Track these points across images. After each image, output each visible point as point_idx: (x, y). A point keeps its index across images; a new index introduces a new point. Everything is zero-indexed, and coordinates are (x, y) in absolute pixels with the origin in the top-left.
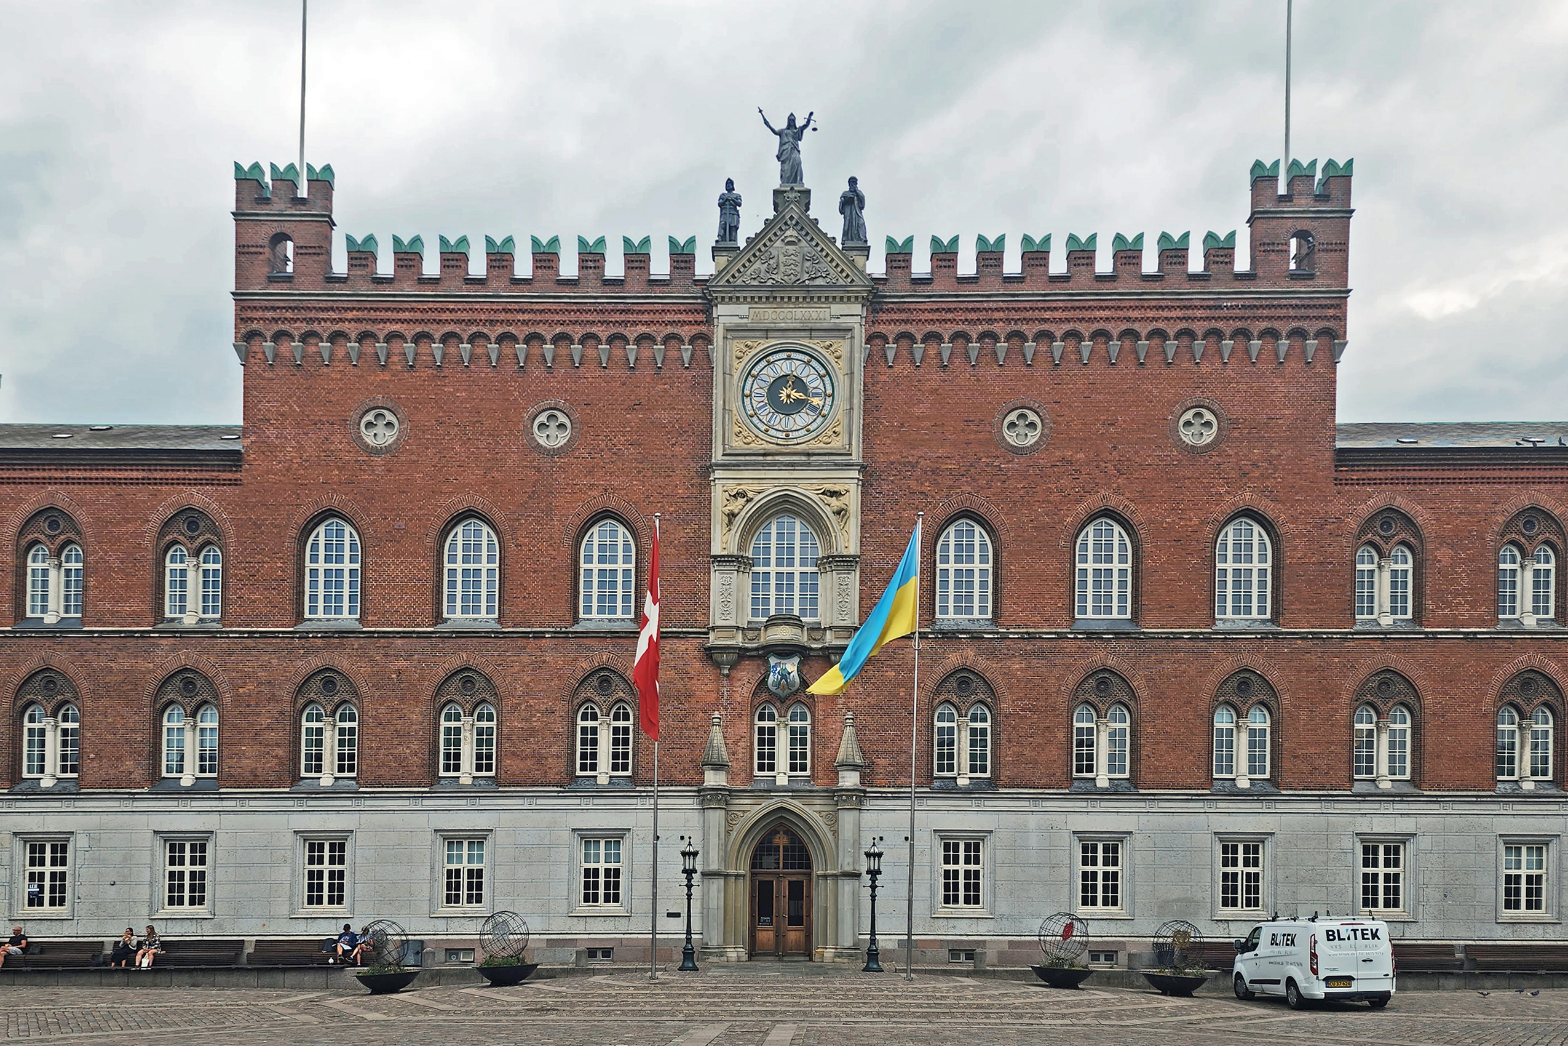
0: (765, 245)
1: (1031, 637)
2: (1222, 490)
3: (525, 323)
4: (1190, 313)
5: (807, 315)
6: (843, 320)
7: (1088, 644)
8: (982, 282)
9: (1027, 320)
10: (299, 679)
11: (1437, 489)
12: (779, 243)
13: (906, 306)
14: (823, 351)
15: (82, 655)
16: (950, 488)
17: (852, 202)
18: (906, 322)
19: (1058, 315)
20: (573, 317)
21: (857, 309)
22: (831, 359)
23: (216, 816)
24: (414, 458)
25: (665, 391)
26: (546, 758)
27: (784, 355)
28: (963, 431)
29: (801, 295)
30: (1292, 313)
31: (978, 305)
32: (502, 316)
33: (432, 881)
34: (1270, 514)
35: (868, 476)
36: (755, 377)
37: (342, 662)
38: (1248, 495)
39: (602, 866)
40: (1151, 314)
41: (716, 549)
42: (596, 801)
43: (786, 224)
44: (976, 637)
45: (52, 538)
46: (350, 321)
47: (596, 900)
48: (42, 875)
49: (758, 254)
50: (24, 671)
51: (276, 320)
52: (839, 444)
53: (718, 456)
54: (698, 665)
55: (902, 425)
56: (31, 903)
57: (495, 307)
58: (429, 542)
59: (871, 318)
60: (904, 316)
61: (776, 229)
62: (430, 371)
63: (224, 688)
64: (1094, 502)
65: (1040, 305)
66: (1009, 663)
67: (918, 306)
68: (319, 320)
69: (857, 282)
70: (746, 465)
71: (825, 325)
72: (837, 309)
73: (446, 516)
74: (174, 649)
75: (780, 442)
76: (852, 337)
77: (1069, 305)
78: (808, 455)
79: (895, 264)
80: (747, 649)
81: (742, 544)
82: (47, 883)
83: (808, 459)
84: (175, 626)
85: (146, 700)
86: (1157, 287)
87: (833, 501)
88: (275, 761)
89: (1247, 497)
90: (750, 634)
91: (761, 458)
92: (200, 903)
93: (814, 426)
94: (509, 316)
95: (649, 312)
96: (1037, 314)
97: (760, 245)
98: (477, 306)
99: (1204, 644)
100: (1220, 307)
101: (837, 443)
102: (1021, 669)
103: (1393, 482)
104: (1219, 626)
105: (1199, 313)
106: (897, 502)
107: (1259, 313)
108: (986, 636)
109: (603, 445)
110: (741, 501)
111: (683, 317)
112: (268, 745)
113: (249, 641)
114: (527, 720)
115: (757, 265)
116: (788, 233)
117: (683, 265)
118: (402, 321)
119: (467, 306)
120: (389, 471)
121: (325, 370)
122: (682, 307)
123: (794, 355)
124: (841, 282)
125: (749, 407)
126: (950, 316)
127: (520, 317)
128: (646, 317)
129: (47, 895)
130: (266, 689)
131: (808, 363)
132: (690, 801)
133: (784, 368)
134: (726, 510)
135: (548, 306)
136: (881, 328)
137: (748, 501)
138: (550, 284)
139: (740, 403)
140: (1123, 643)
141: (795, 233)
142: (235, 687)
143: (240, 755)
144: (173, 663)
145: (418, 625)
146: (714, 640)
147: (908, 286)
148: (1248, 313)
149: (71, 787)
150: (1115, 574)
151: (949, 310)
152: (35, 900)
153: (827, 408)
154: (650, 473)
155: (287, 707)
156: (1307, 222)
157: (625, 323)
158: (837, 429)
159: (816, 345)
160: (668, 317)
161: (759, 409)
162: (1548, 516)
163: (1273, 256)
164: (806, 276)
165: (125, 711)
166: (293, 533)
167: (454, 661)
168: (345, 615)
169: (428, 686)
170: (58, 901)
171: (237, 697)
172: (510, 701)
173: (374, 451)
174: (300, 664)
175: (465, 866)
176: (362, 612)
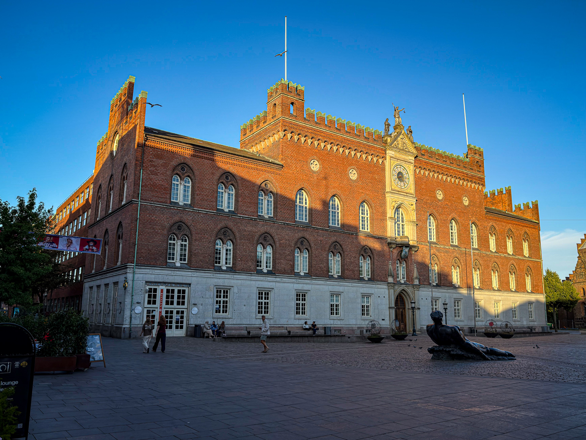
1: (445, 248)
2: (470, 217)
4: (464, 175)
5: (405, 158)
6: (411, 160)
7: (453, 250)
8: (432, 158)
9: (440, 169)
10: (296, 239)
11: (498, 222)
12: (399, 138)
14: (407, 167)
15: (237, 224)
16: (429, 207)
20: (359, 145)
21: (413, 158)
22: (409, 170)
23: (274, 283)
24: (323, 176)
25: (376, 170)
27: (400, 166)
28: (430, 193)
29: (404, 152)
30: (478, 179)
31: (432, 164)
34: (477, 224)
35: (417, 201)
36: (394, 171)
37: (307, 236)
38: (474, 219)
39: (366, 304)
41: (389, 216)
42: (365, 285)
46: (309, 132)
47: (364, 315)
48: (220, 302)
50: (219, 227)
52: (411, 192)
54: (385, 247)
55: (420, 190)
56: (217, 312)
58: (327, 202)
60: (420, 162)
61: (399, 135)
62: (327, 152)
65: (442, 166)
69: (414, 152)
71: (408, 161)
72: (410, 157)
73: (331, 195)
75: (400, 189)
76: (412, 165)
79: (418, 149)
80: (397, 244)
82: (222, 305)
83: (406, 194)
85: (255, 242)
87: (411, 207)
91: (398, 192)
93: (406, 186)
94: (345, 141)
95: (374, 148)
100: (468, 175)
102: (443, 255)
103: (493, 219)
106: (420, 209)
109: (364, 182)
112: (288, 260)
115: (395, 142)
118: (321, 136)
120: (317, 179)
122: (380, 149)
124: (411, 151)
126: (427, 164)
129: (221, 309)
130: (288, 242)
131: (404, 169)
132: (385, 286)
133: (399, 170)
134: (391, 205)
136: (416, 164)
139: (392, 177)
141: (402, 136)
143: (281, 263)
145: (325, 227)
146: (389, 240)
147: (421, 155)
148: (472, 177)
149: (232, 270)
150: (454, 233)
153: (408, 182)
154: (374, 191)
156: (478, 159)
158: (410, 188)
159: (405, 165)
160: (377, 150)
161: (395, 179)
164: (405, 148)
165: (249, 245)
166: (295, 193)
167: (333, 239)
168: (304, 221)
169: (327, 246)
170: (225, 311)
171: (280, 244)
172: (346, 253)
173: (314, 172)
174: (296, 235)
175: (335, 303)
176: (311, 221)
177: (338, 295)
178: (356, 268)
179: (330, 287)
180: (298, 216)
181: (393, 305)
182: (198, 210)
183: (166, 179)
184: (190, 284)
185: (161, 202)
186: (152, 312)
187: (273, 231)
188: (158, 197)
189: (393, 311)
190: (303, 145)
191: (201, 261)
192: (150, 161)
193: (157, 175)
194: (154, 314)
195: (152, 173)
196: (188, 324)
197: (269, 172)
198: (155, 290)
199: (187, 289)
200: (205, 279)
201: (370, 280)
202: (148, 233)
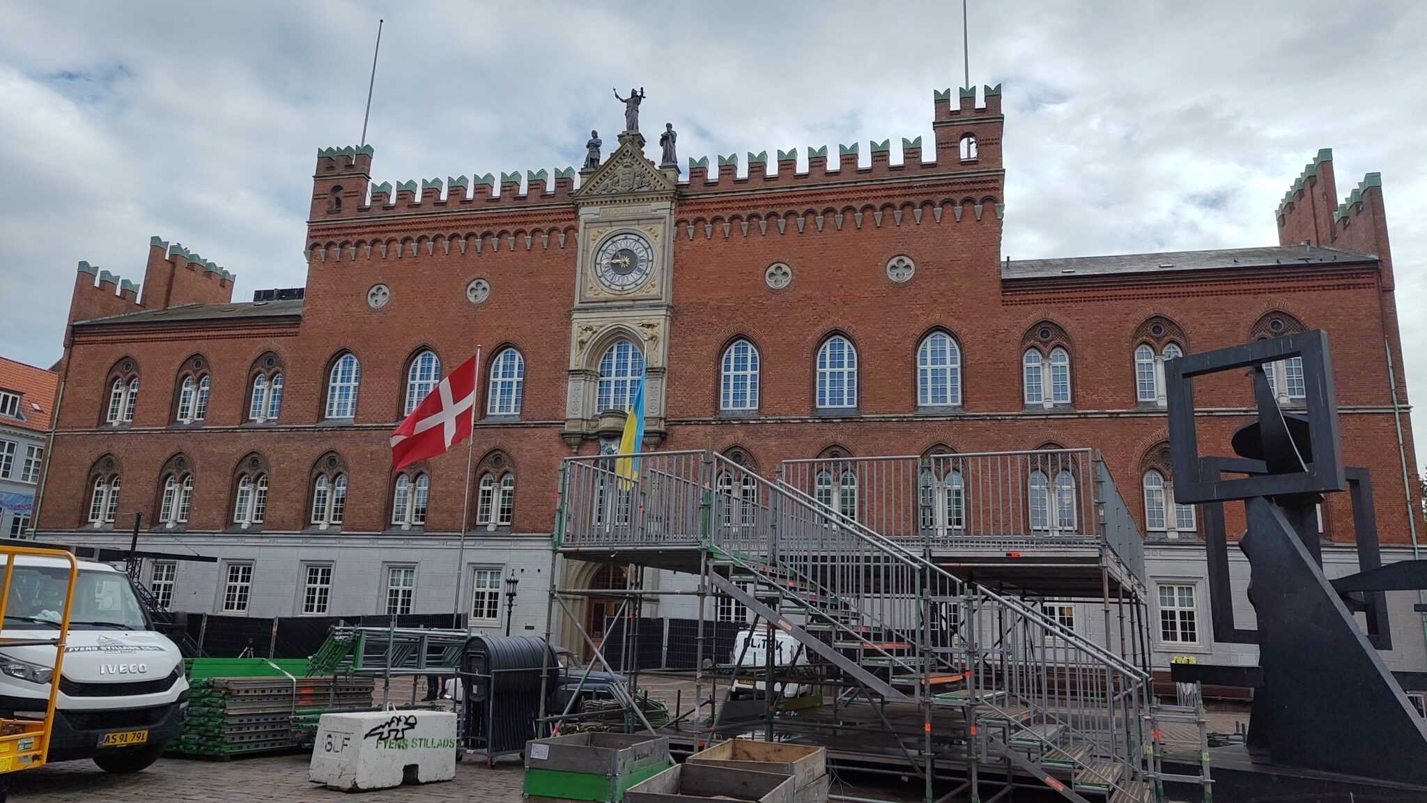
0: (611, 169)
1: (783, 422)
2: (918, 313)
3: (466, 226)
4: (891, 192)
5: (636, 211)
6: (659, 212)
7: (823, 426)
8: (750, 182)
9: (780, 205)
10: (315, 458)
11: (1081, 305)
12: (620, 167)
13: (701, 200)
14: (647, 233)
15: (200, 443)
16: (729, 319)
17: (668, 139)
18: (701, 210)
19: (799, 200)
20: (495, 221)
21: (667, 204)
22: (652, 237)
23: (257, 549)
24: (395, 314)
25: (548, 263)
26: (455, 512)
27: (623, 236)
28: (738, 280)
29: (631, 198)
30: (963, 187)
31: (748, 197)
32: (453, 224)
33: (379, 597)
34: (954, 329)
35: (675, 312)
36: (604, 252)
37: (340, 446)
38: (937, 316)
39: (487, 590)
40: (864, 195)
41: (572, 367)
42: (485, 543)
43: (624, 155)
44: (744, 423)
45: (195, 372)
46: (368, 233)
47: (481, 615)
49: (606, 175)
50: (168, 454)
51: (328, 236)
52: (655, 293)
53: (577, 304)
54: (557, 446)
55: (699, 278)
57: (450, 218)
58: (399, 367)
59: (678, 209)
60: (699, 207)
61: (618, 159)
62: (410, 260)
63: (272, 464)
64: (827, 325)
65: (788, 194)
66: (767, 441)
67: (709, 200)
68: (352, 234)
69: (667, 188)
70: (593, 308)
71: (648, 217)
72: (654, 205)
73: (410, 350)
75: (617, 293)
76: (665, 223)
77: (808, 192)
78: (634, 300)
79: (694, 175)
80: (588, 435)
81: (589, 363)
83: (634, 303)
84: (252, 425)
85: (230, 471)
86: (868, 177)
87: (649, 331)
88: (295, 512)
89: (936, 318)
90: (593, 424)
91: (603, 304)
92: (243, 609)
93: (640, 281)
94: (458, 223)
95: (540, 215)
96: (786, 200)
97: (608, 169)
98: (440, 219)
99: (908, 425)
100: (912, 187)
101: (654, 292)
102: (775, 446)
103: (1046, 301)
104: (921, 412)
105: (897, 192)
106: (693, 329)
107: (939, 189)
108: (751, 422)
109: (507, 301)
110: (589, 333)
111: (561, 217)
112: (292, 502)
113: (290, 433)
115: (607, 181)
116: (625, 161)
117: (563, 185)
118: (397, 231)
119: (435, 219)
120: (381, 323)
121: (352, 263)
122: (561, 211)
123: (629, 236)
124: (658, 188)
125: (599, 271)
126: (729, 205)
127: (464, 223)
128: (539, 218)
131: (638, 241)
132: (547, 544)
133: (622, 245)
134: (579, 339)
135: (480, 216)
136: (685, 216)
137: (594, 333)
138: (483, 202)
139: (593, 269)
140: (848, 425)
141: (629, 160)
142: (279, 464)
144: (247, 448)
145: (386, 422)
146: (567, 428)
147: (703, 188)
148: (932, 189)
149: (182, 528)
150: (846, 375)
151: (729, 201)
153: (649, 269)
154: (535, 317)
155: (306, 476)
156: (970, 126)
157: (525, 223)
158: (653, 283)
159: (642, 229)
160: (551, 218)
161: (606, 272)
162: (1171, 322)
163: (948, 151)
164: (636, 186)
165: (217, 480)
166: (323, 364)
168: (348, 416)
169: (388, 462)
171: (279, 470)
172: (437, 473)
174: (316, 448)
175: (401, 588)
176: (356, 413)
180: (335, 409)
197: (274, 335)
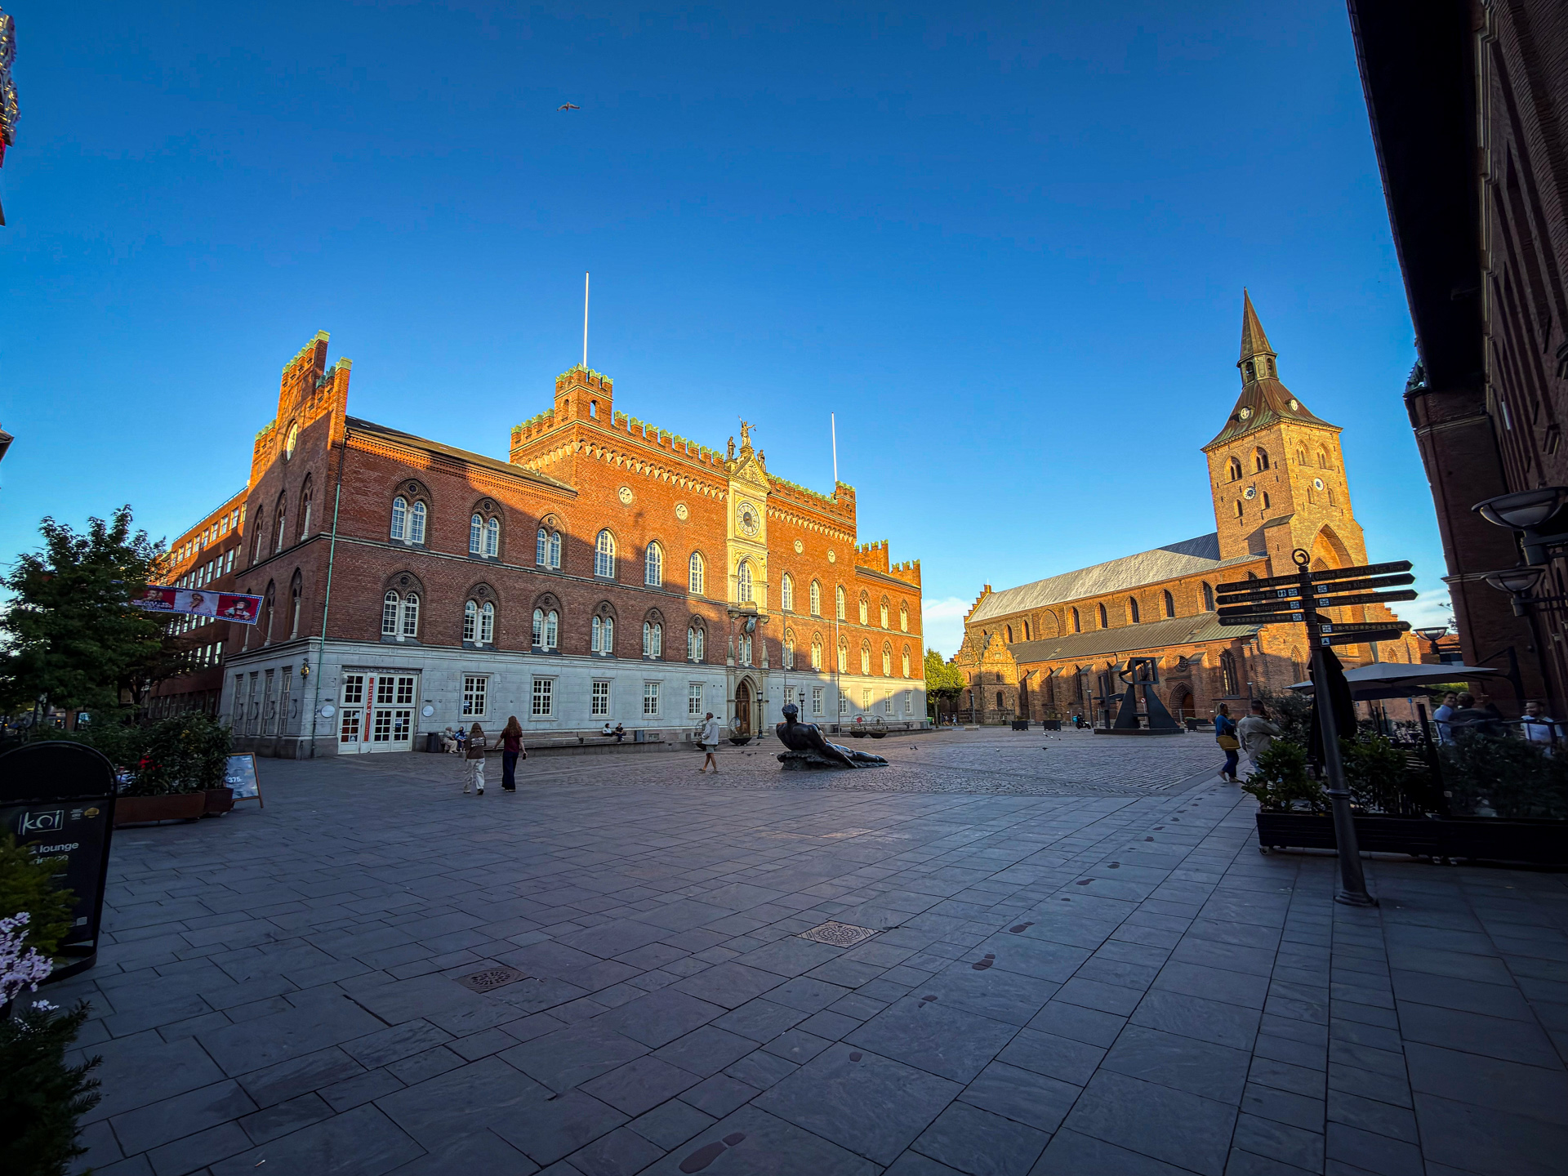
1: (803, 618)
2: (837, 578)
3: (676, 468)
4: (830, 521)
5: (754, 493)
7: (814, 623)
10: (595, 604)
11: (871, 586)
12: (747, 466)
13: (775, 498)
14: (757, 507)
15: (502, 578)
16: (785, 563)
18: (775, 503)
19: (806, 513)
20: (690, 471)
22: (759, 510)
23: (559, 668)
25: (715, 507)
27: (747, 505)
28: (786, 544)
29: (753, 486)
30: (848, 528)
32: (669, 463)
34: (845, 587)
35: (768, 554)
36: (740, 510)
39: (695, 697)
40: (824, 519)
41: (730, 572)
44: (792, 617)
47: (693, 712)
48: (471, 696)
49: (742, 467)
50: (470, 583)
53: (729, 537)
55: (774, 538)
56: (465, 712)
57: (667, 458)
58: (643, 550)
60: (774, 501)
63: (565, 604)
64: (814, 576)
65: (803, 508)
66: (799, 627)
67: (778, 499)
68: (608, 443)
69: (767, 486)
70: (736, 541)
71: (759, 498)
72: (760, 493)
73: (649, 540)
74: (544, 581)
76: (764, 505)
77: (809, 510)
80: (742, 613)
81: (737, 572)
82: (474, 701)
83: (755, 544)
84: (544, 570)
85: (531, 605)
87: (761, 561)
89: (841, 581)
91: (743, 541)
93: (755, 532)
94: (672, 464)
95: (712, 476)
96: (802, 511)
98: (662, 456)
99: (835, 626)
100: (835, 522)
101: (761, 540)
102: (801, 629)
105: (832, 522)
106: (773, 565)
109: (697, 523)
111: (721, 482)
113: (576, 582)
114: (675, 633)
115: (742, 471)
116: (750, 462)
118: (637, 454)
120: (630, 515)
122: (722, 478)
124: (762, 485)
125: (737, 520)
126: (784, 504)
127: (675, 465)
128: (712, 478)
129: (474, 708)
130: (582, 607)
131: (752, 509)
132: (723, 671)
133: (747, 509)
135: (684, 464)
136: (769, 503)
140: (821, 623)
142: (569, 604)
143: (571, 638)
144: (543, 587)
145: (639, 586)
146: (729, 607)
148: (840, 525)
152: (467, 710)
153: (758, 526)
157: (705, 478)
158: (760, 535)
159: (755, 504)
160: (717, 480)
161: (741, 522)
164: (754, 480)
165: (521, 610)
166: (594, 534)
167: (651, 604)
168: (608, 576)
169: (642, 613)
170: (479, 711)
171: (570, 610)
172: (668, 624)
173: (624, 505)
174: (595, 596)
175: (651, 696)
176: (618, 577)
177: (656, 683)
178: (683, 646)
179: (644, 673)
180: (599, 569)
181: (733, 698)
182: (437, 554)
183: (381, 503)
184: (421, 670)
185: (373, 539)
186: (354, 714)
187: (561, 590)
188: (368, 531)
189: (733, 706)
190: (608, 464)
191: (440, 633)
192: (355, 472)
193: (367, 495)
194: (356, 717)
195: (358, 491)
196: (416, 733)
197: (555, 501)
198: (360, 680)
199: (415, 678)
200: (447, 662)
201: (701, 662)
202: (349, 588)
